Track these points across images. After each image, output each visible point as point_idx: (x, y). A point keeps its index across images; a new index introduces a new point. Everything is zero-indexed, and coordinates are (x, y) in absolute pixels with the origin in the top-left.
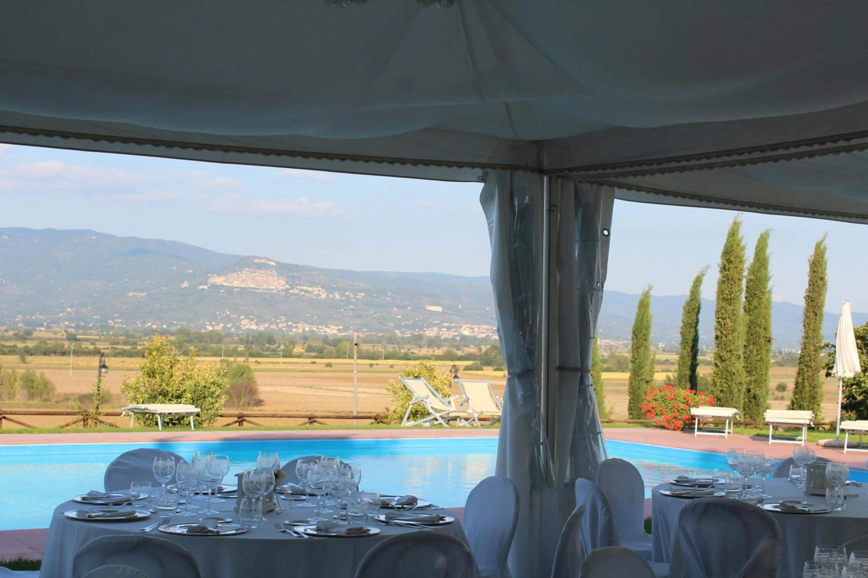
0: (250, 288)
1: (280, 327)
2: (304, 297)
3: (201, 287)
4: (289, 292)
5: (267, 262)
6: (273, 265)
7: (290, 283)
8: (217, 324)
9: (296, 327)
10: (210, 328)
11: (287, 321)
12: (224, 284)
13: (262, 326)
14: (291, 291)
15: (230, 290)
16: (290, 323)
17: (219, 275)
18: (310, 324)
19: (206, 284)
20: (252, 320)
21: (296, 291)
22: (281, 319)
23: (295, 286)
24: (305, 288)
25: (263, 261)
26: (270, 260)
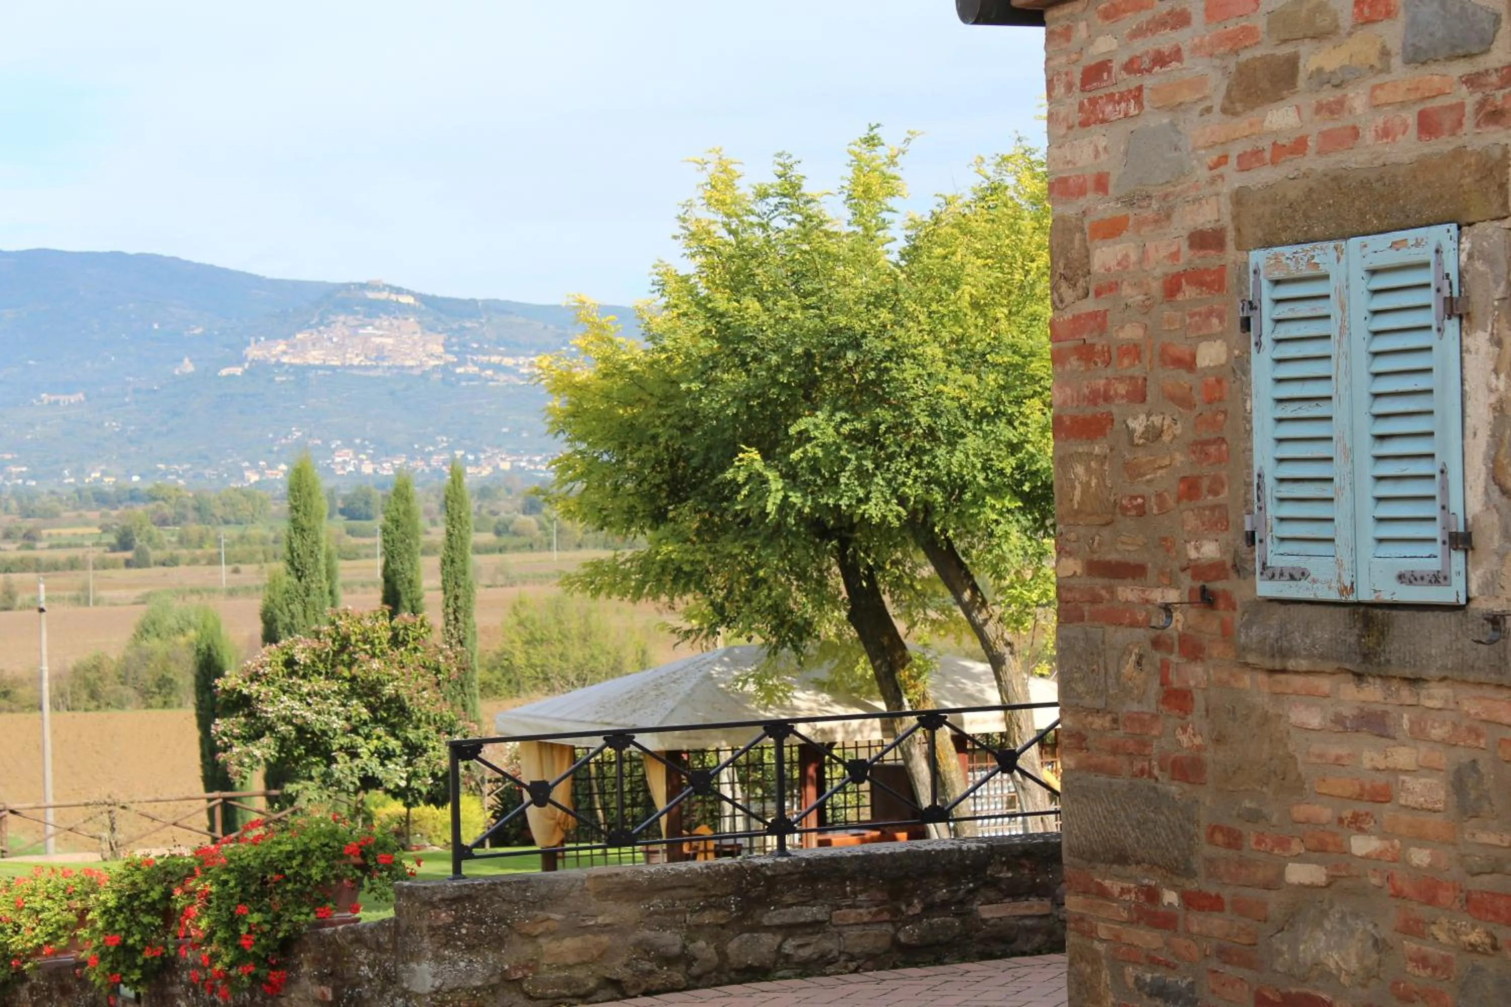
0: (351, 366)
1: (433, 463)
2: (491, 384)
3: (224, 372)
4: (454, 374)
5: (393, 297)
6: (409, 304)
7: (456, 349)
8: (270, 467)
9: (476, 463)
10: (254, 478)
11: (451, 448)
12: (285, 359)
13: (387, 465)
14: (459, 370)
15: (301, 371)
16: (459, 453)
17: (272, 336)
18: (511, 452)
19: (240, 362)
20: (362, 448)
21: (472, 369)
22: (434, 444)
23: (469, 356)
24: (495, 359)
25: (384, 295)
26: (399, 291)
